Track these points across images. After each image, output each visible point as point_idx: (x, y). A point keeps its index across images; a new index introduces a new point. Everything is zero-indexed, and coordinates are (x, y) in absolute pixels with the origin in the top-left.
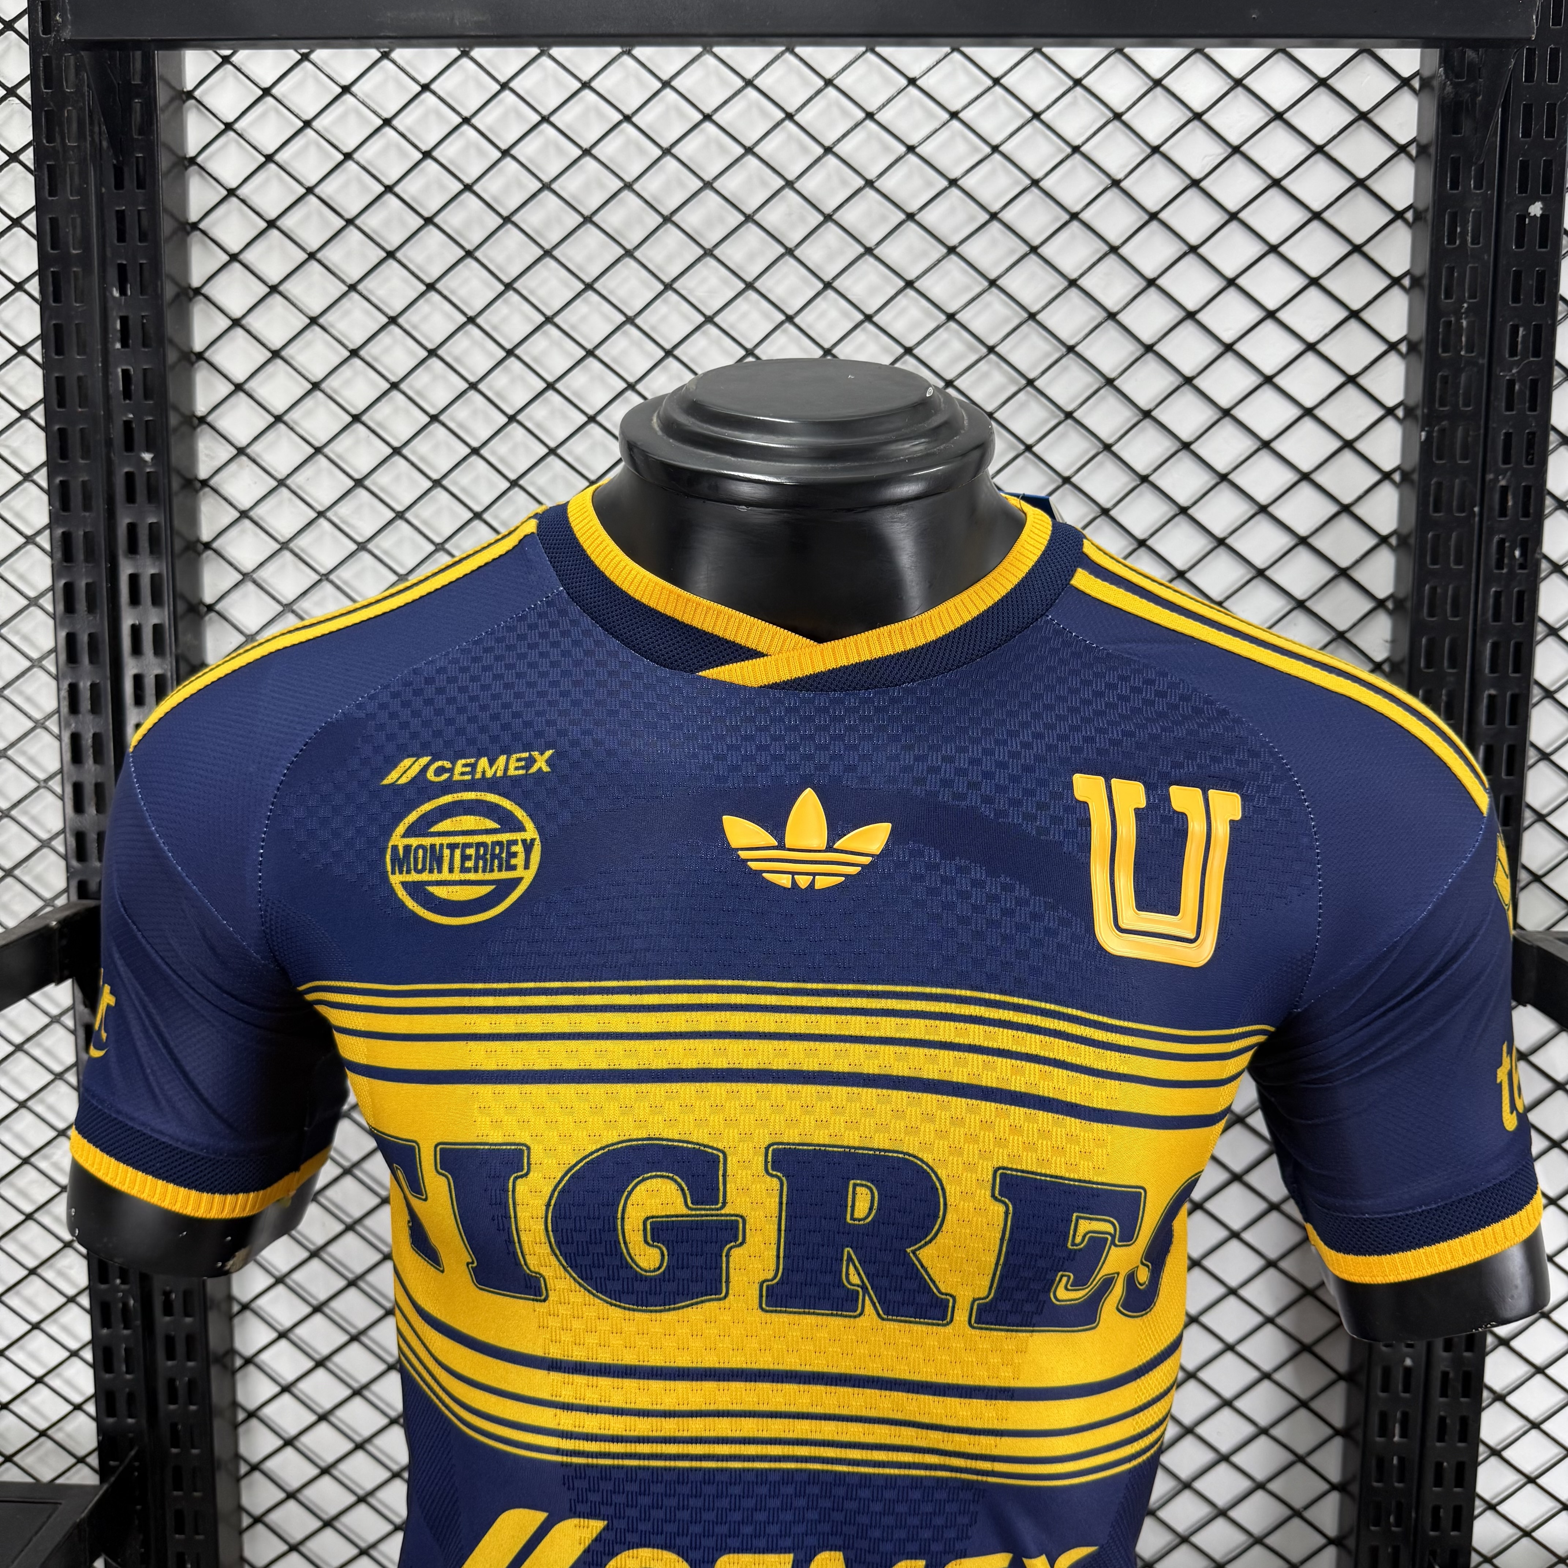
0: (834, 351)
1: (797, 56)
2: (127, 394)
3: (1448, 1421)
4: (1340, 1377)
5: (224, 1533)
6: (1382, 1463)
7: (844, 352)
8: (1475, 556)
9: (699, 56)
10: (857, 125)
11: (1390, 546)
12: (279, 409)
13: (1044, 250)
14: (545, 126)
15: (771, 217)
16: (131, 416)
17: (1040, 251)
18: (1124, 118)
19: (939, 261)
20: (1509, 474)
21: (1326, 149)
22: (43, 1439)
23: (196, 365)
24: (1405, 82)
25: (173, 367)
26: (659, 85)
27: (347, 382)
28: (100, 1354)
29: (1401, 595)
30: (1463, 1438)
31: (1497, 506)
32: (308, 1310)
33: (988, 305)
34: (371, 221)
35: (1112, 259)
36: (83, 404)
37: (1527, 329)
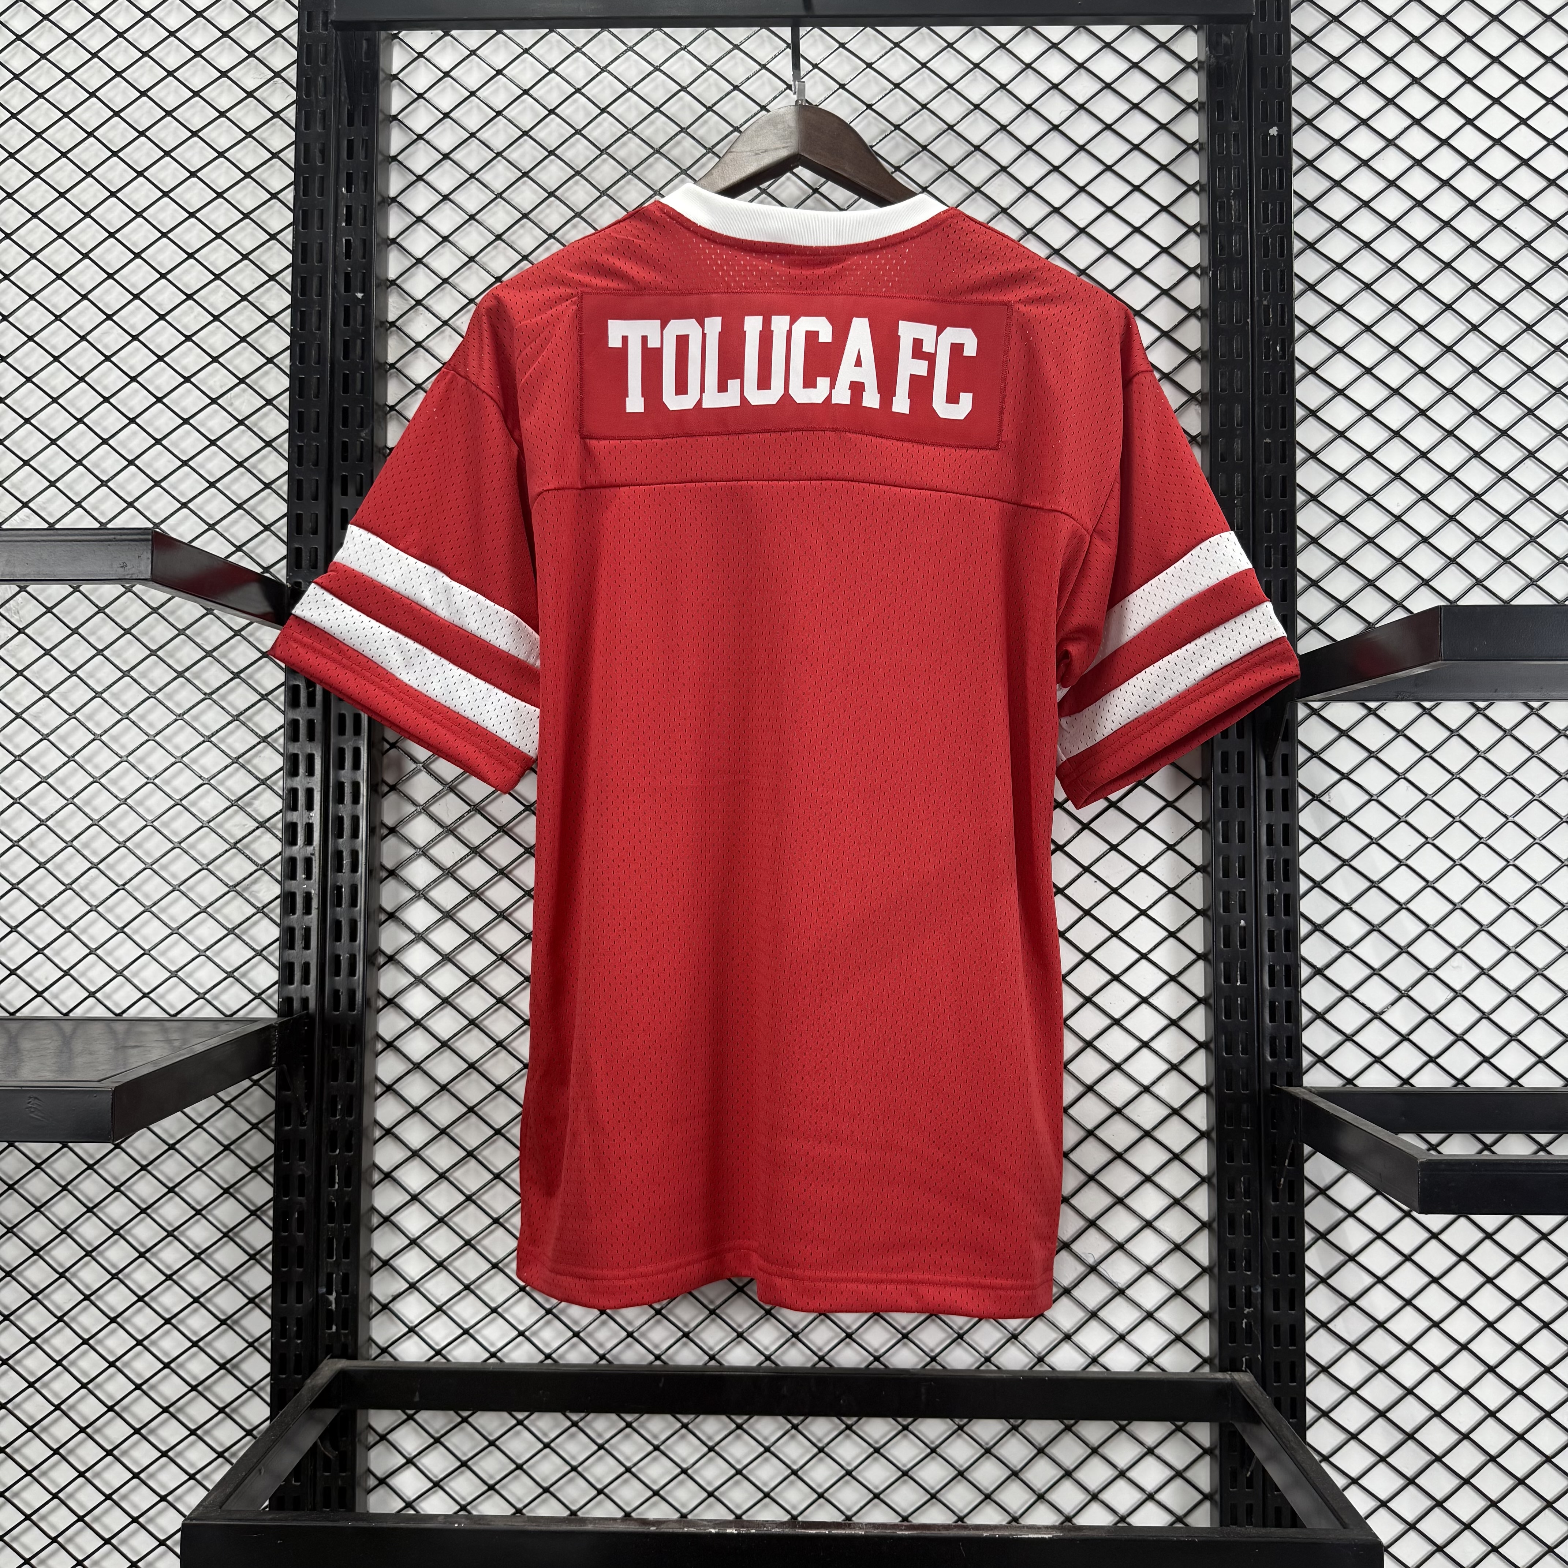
2: (348, 255)
3: (1276, 968)
4: (1199, 957)
8: (1250, 351)
12: (446, 276)
13: (958, 169)
14: (630, 94)
16: (350, 269)
17: (955, 169)
18: (1008, 87)
20: (1268, 298)
21: (1141, 106)
23: (390, 247)
24: (1188, 65)
25: (377, 244)
27: (492, 258)
29: (1206, 386)
31: (1262, 318)
34: (513, 154)
35: (1003, 176)
36: (320, 261)
37: (1274, 205)
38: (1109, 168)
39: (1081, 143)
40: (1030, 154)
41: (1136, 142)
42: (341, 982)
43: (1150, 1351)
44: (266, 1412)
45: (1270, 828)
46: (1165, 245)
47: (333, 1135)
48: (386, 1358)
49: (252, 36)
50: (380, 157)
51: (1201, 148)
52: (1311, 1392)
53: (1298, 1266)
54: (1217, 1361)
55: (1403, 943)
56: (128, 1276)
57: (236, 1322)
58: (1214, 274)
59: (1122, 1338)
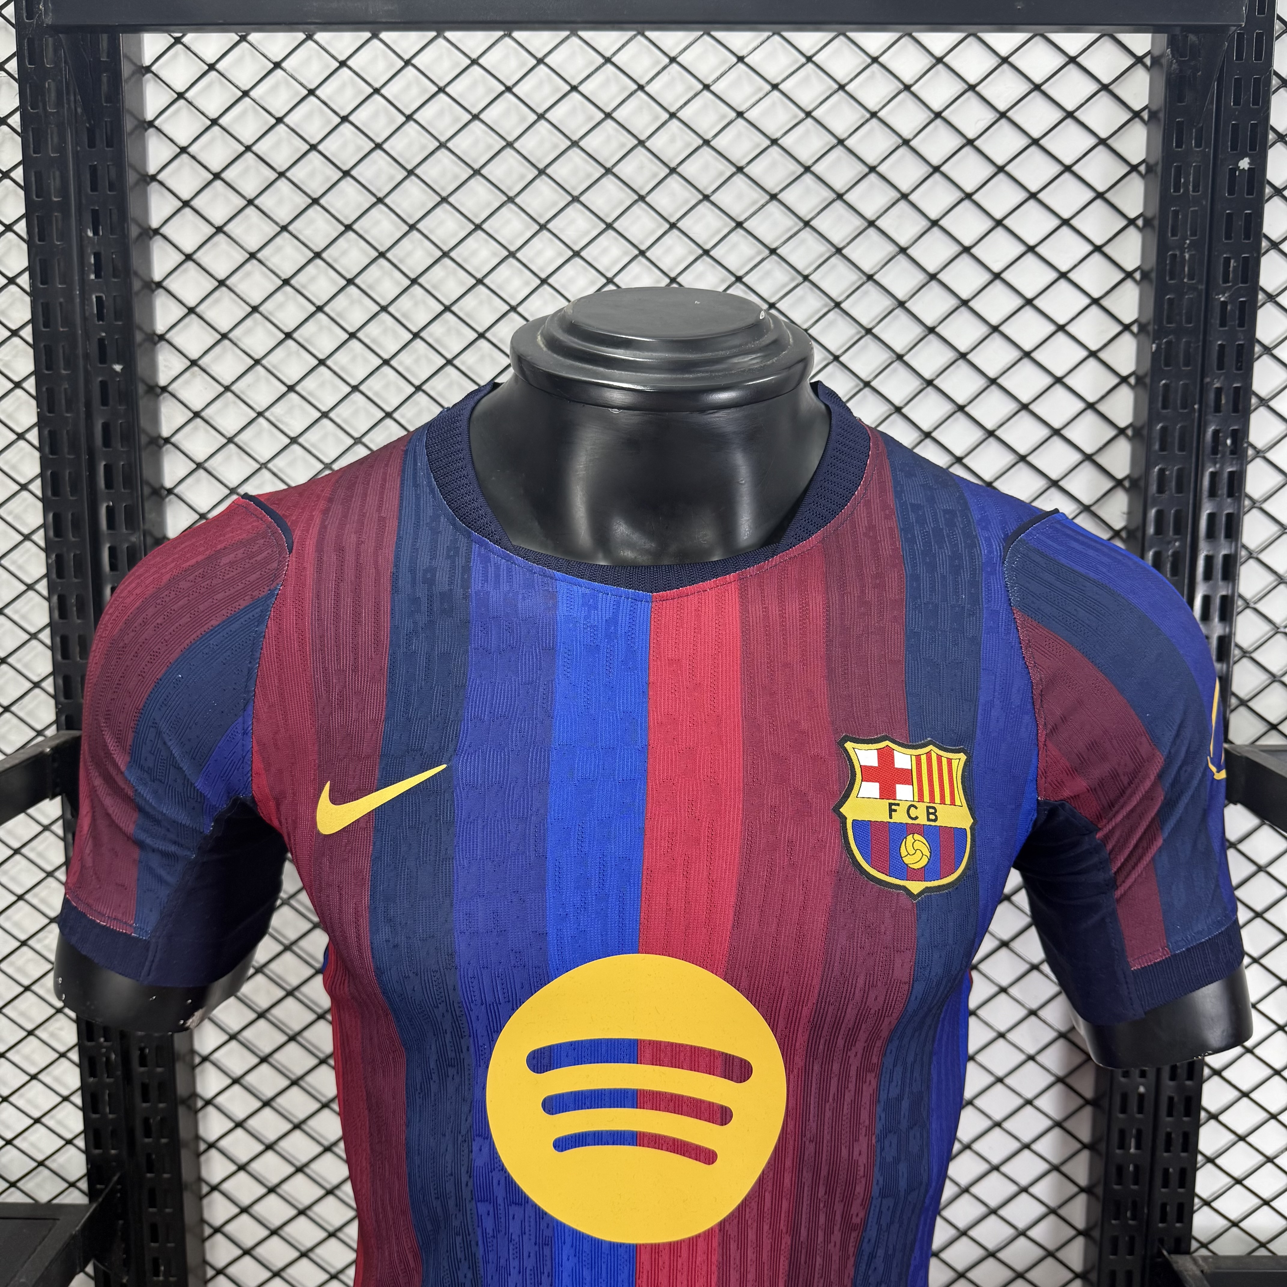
0: (679, 280)
1: (647, 38)
2: (100, 316)
3: (1173, 1136)
4: (1087, 1102)
5: (190, 1242)
6: (1120, 1170)
7: (686, 280)
8: (1195, 445)
9: (567, 38)
10: (696, 95)
11: (1127, 436)
12: (225, 328)
13: (848, 197)
15: (625, 170)
16: (104, 334)
17: (845, 197)
18: (913, 89)
19: (763, 206)
20: (1222, 378)
21: (1076, 114)
22: (41, 1168)
23: (156, 293)
25: (137, 294)
26: (534, 62)
28: (88, 1099)
29: (1136, 476)
30: (1185, 1149)
31: (1212, 403)
32: (256, 1060)
33: (803, 241)
34: (299, 173)
35: (903, 204)
36: (66, 325)
37: (1237, 261)
38: (1033, 196)
39: (1000, 162)
40: (937, 176)
41: (1068, 161)
46: (1096, 295)
50: (135, 179)
51: (1148, 171)
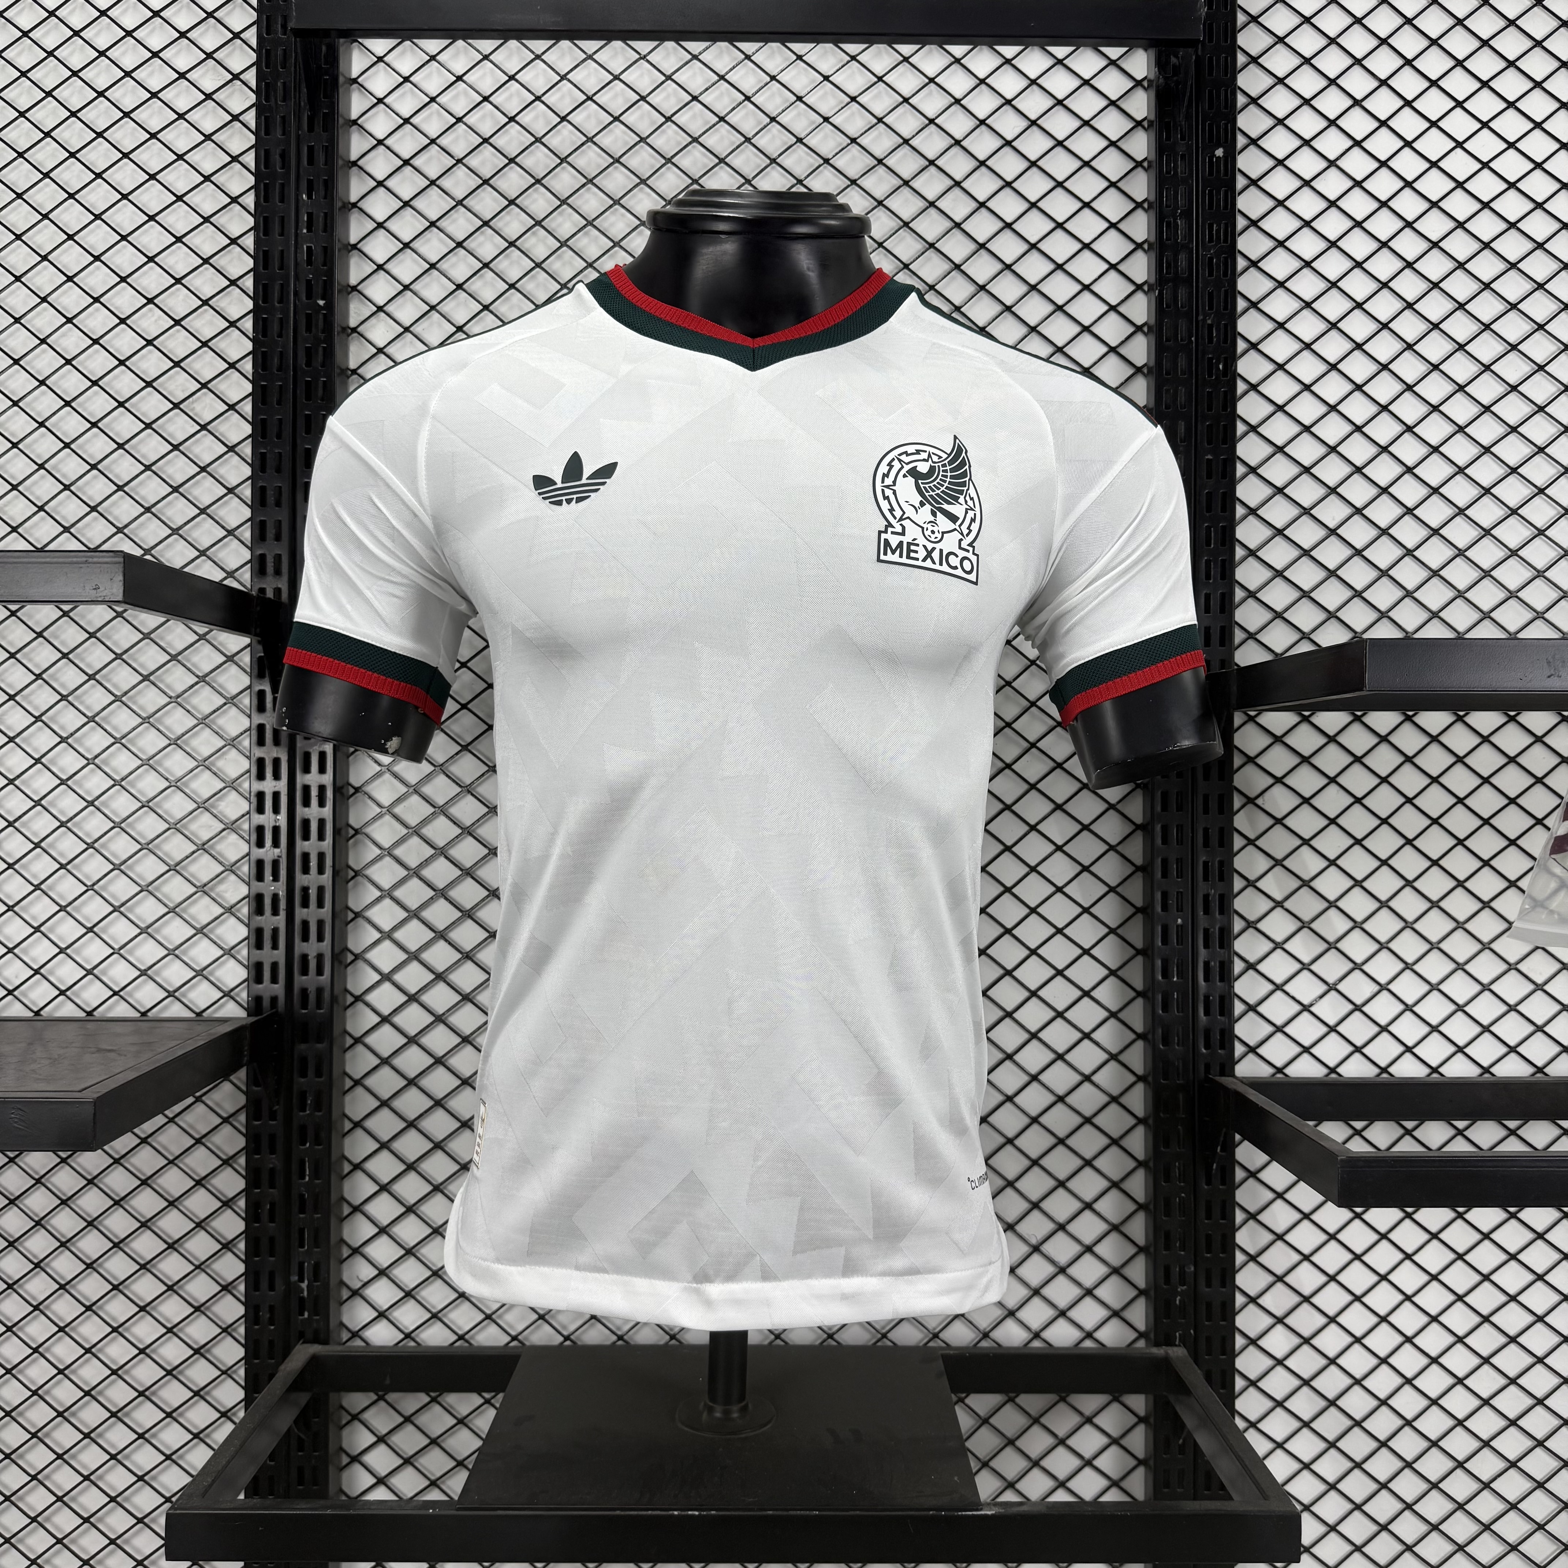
1: (753, 62)
2: (309, 262)
4: (1138, 952)
8: (1194, 368)
9: (690, 61)
10: (791, 104)
13: (913, 184)
15: (736, 160)
16: (312, 277)
17: (910, 183)
18: (962, 102)
19: (846, 189)
20: (1213, 316)
21: (1091, 123)
23: (352, 252)
28: (254, 942)
31: (1206, 336)
32: (405, 915)
33: (878, 218)
35: (957, 191)
36: (281, 268)
37: (1219, 226)
40: (983, 168)
41: (1087, 158)
42: (309, 981)
43: (1089, 1326)
44: (241, 1394)
45: (1206, 831)
46: (1113, 262)
47: (303, 1129)
48: (358, 1343)
49: (210, 38)
50: (340, 162)
51: (1150, 166)
52: (1241, 1363)
53: (1229, 1245)
54: (1152, 1336)
55: (1331, 939)
56: (100, 1265)
57: (208, 1308)
58: (1161, 293)
59: (1063, 1314)
